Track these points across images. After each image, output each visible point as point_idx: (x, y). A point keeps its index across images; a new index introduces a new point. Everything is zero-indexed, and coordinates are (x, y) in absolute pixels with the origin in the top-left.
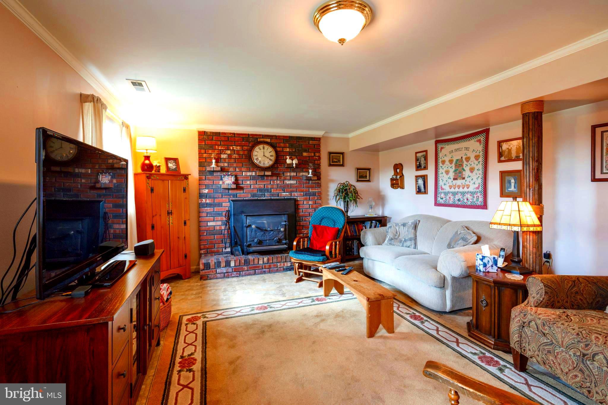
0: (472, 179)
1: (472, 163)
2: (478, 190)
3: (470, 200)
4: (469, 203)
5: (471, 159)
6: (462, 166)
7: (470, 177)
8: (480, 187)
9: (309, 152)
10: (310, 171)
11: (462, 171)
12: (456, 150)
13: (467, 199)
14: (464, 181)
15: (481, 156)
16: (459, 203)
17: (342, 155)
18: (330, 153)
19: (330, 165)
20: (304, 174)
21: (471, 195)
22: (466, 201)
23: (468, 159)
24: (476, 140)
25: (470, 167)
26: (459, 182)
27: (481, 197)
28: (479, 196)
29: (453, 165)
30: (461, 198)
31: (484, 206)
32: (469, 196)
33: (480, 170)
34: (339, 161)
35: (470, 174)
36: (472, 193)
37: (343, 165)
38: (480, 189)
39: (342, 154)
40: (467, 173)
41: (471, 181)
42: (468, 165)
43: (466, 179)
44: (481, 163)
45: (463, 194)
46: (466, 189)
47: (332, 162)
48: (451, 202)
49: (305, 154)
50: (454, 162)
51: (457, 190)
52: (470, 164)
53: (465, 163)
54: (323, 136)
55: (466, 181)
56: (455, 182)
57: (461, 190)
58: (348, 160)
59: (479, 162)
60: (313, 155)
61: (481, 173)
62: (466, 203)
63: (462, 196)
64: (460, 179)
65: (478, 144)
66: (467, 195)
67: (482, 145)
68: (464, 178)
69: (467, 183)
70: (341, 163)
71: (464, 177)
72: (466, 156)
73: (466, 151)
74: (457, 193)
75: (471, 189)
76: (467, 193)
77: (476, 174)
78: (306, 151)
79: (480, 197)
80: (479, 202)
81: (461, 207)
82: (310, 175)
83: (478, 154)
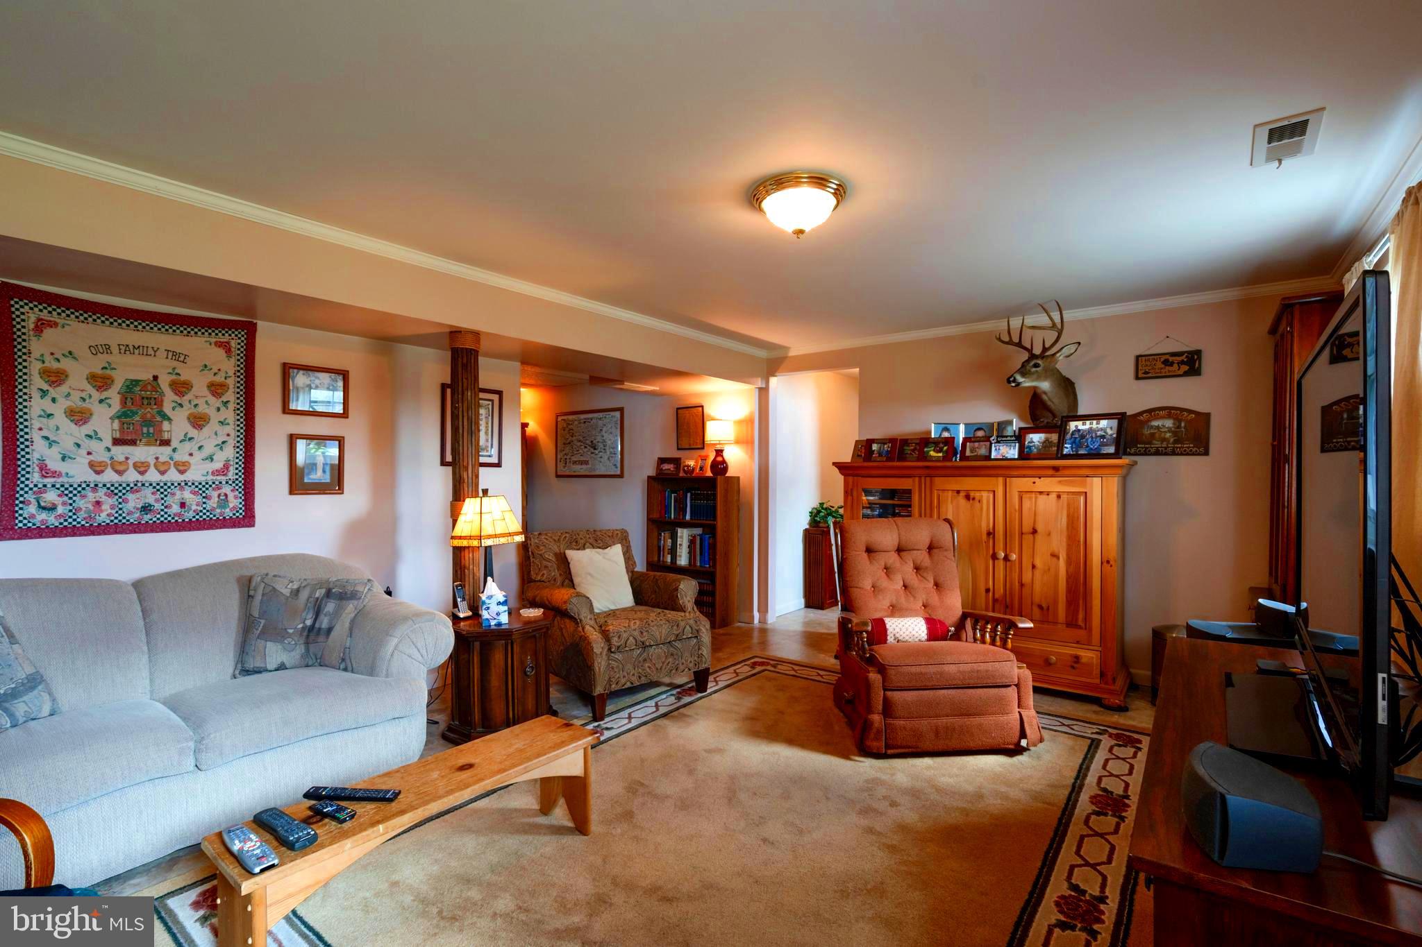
0: (200, 448)
1: (201, 402)
2: (223, 479)
3: (194, 507)
4: (188, 515)
5: (193, 389)
6: (159, 402)
7: (191, 439)
8: (232, 470)
11: (159, 419)
12: (126, 349)
13: (183, 505)
14: (166, 450)
15: (231, 386)
16: (147, 518)
21: (194, 493)
22: (176, 509)
23: (181, 388)
24: (214, 340)
25: (194, 410)
26: (141, 453)
27: (236, 497)
28: (226, 495)
29: (114, 395)
30: (157, 501)
31: (247, 518)
32: (187, 495)
33: (228, 424)
35: (193, 432)
36: (200, 489)
38: (231, 474)
40: (177, 426)
41: (196, 453)
42: (186, 404)
43: (174, 443)
44: (231, 406)
45: (162, 489)
46: (173, 475)
48: (103, 518)
50: (118, 385)
51: (132, 476)
52: (193, 403)
53: (169, 397)
55: (174, 450)
56: (120, 452)
57: (153, 476)
59: (226, 403)
61: (233, 433)
62: (179, 515)
63: (158, 496)
64: (148, 444)
65: (221, 352)
66: (178, 492)
67: (233, 360)
68: (166, 443)
69: (181, 456)
71: (166, 436)
72: (174, 377)
73: (175, 364)
74: (135, 488)
75: (195, 475)
76: (181, 486)
77: (216, 434)
79: (231, 496)
80: (228, 510)
81: (152, 531)
83: (219, 379)
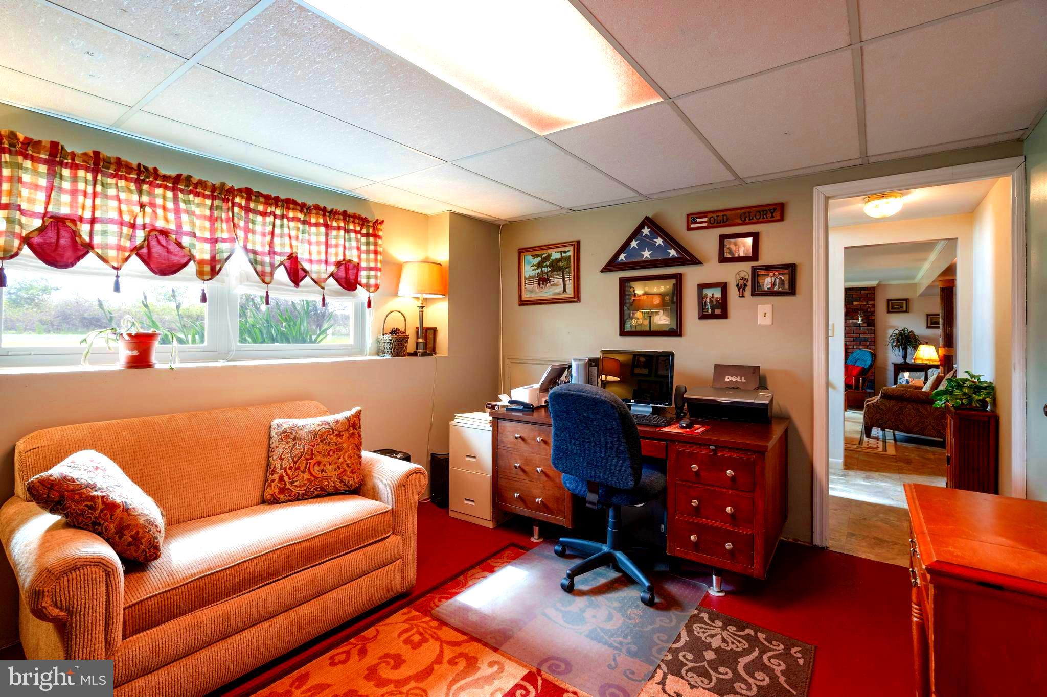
9: (860, 301)
10: (860, 318)
17: (905, 302)
18: (889, 301)
19: (889, 312)
20: (854, 321)
34: (902, 307)
37: (907, 311)
39: (907, 300)
47: (892, 309)
49: (855, 303)
54: (878, 285)
58: (914, 306)
60: (865, 303)
70: (905, 310)
78: (856, 300)
82: (860, 322)
